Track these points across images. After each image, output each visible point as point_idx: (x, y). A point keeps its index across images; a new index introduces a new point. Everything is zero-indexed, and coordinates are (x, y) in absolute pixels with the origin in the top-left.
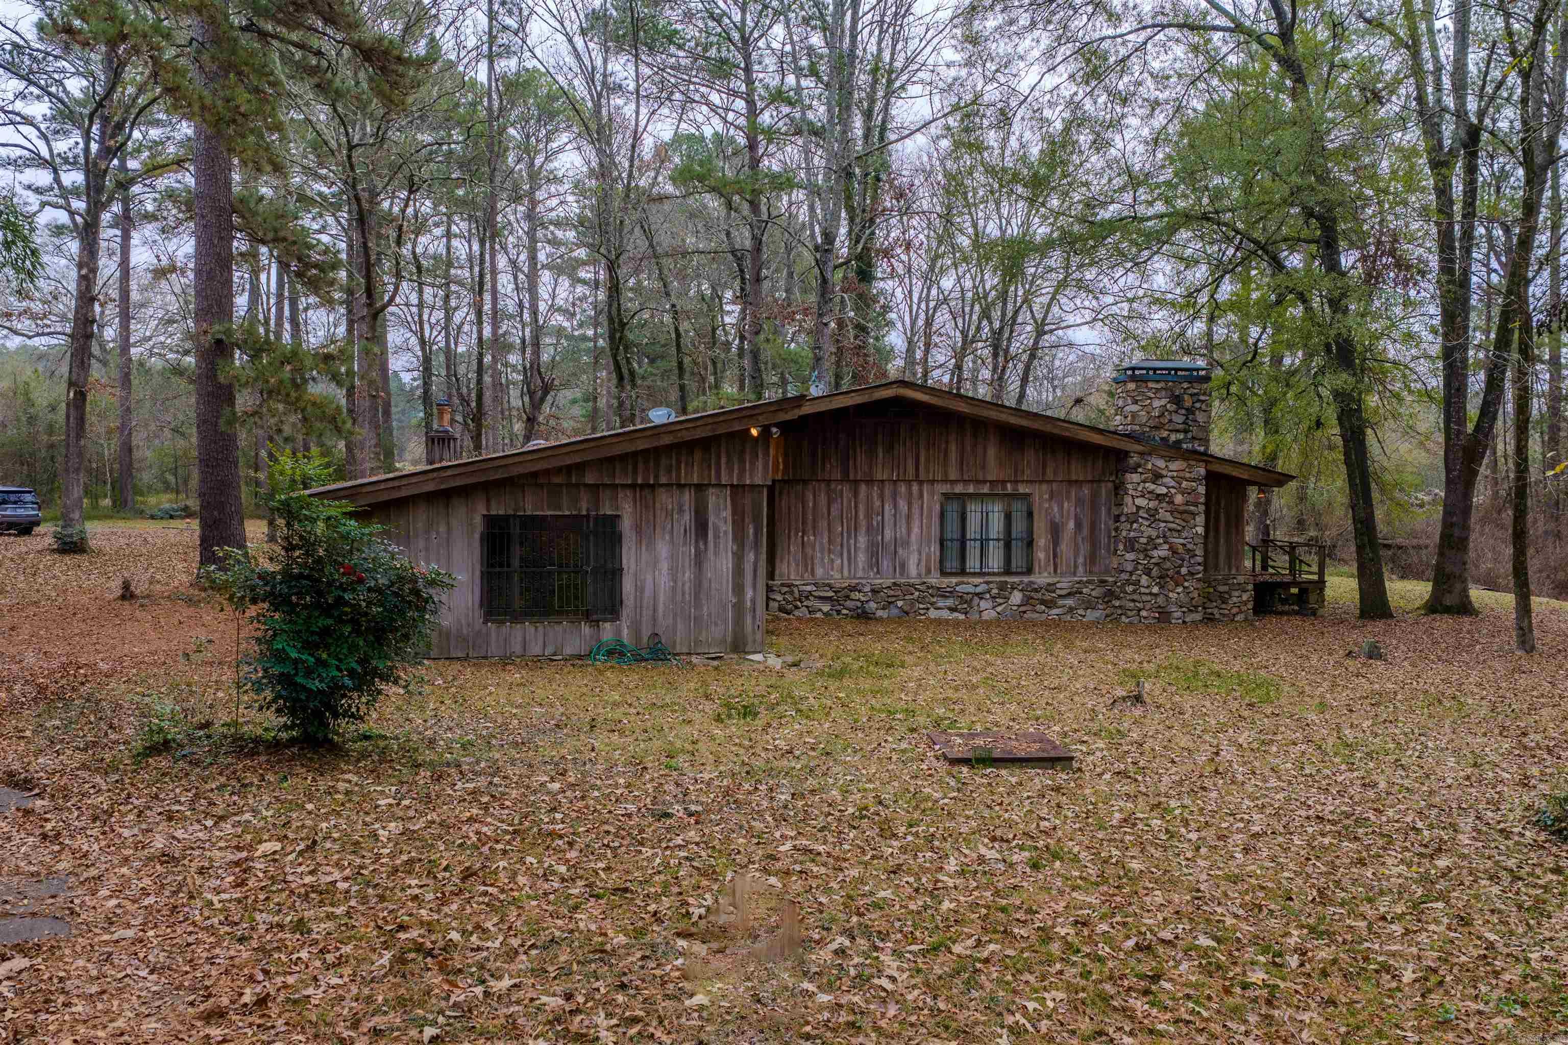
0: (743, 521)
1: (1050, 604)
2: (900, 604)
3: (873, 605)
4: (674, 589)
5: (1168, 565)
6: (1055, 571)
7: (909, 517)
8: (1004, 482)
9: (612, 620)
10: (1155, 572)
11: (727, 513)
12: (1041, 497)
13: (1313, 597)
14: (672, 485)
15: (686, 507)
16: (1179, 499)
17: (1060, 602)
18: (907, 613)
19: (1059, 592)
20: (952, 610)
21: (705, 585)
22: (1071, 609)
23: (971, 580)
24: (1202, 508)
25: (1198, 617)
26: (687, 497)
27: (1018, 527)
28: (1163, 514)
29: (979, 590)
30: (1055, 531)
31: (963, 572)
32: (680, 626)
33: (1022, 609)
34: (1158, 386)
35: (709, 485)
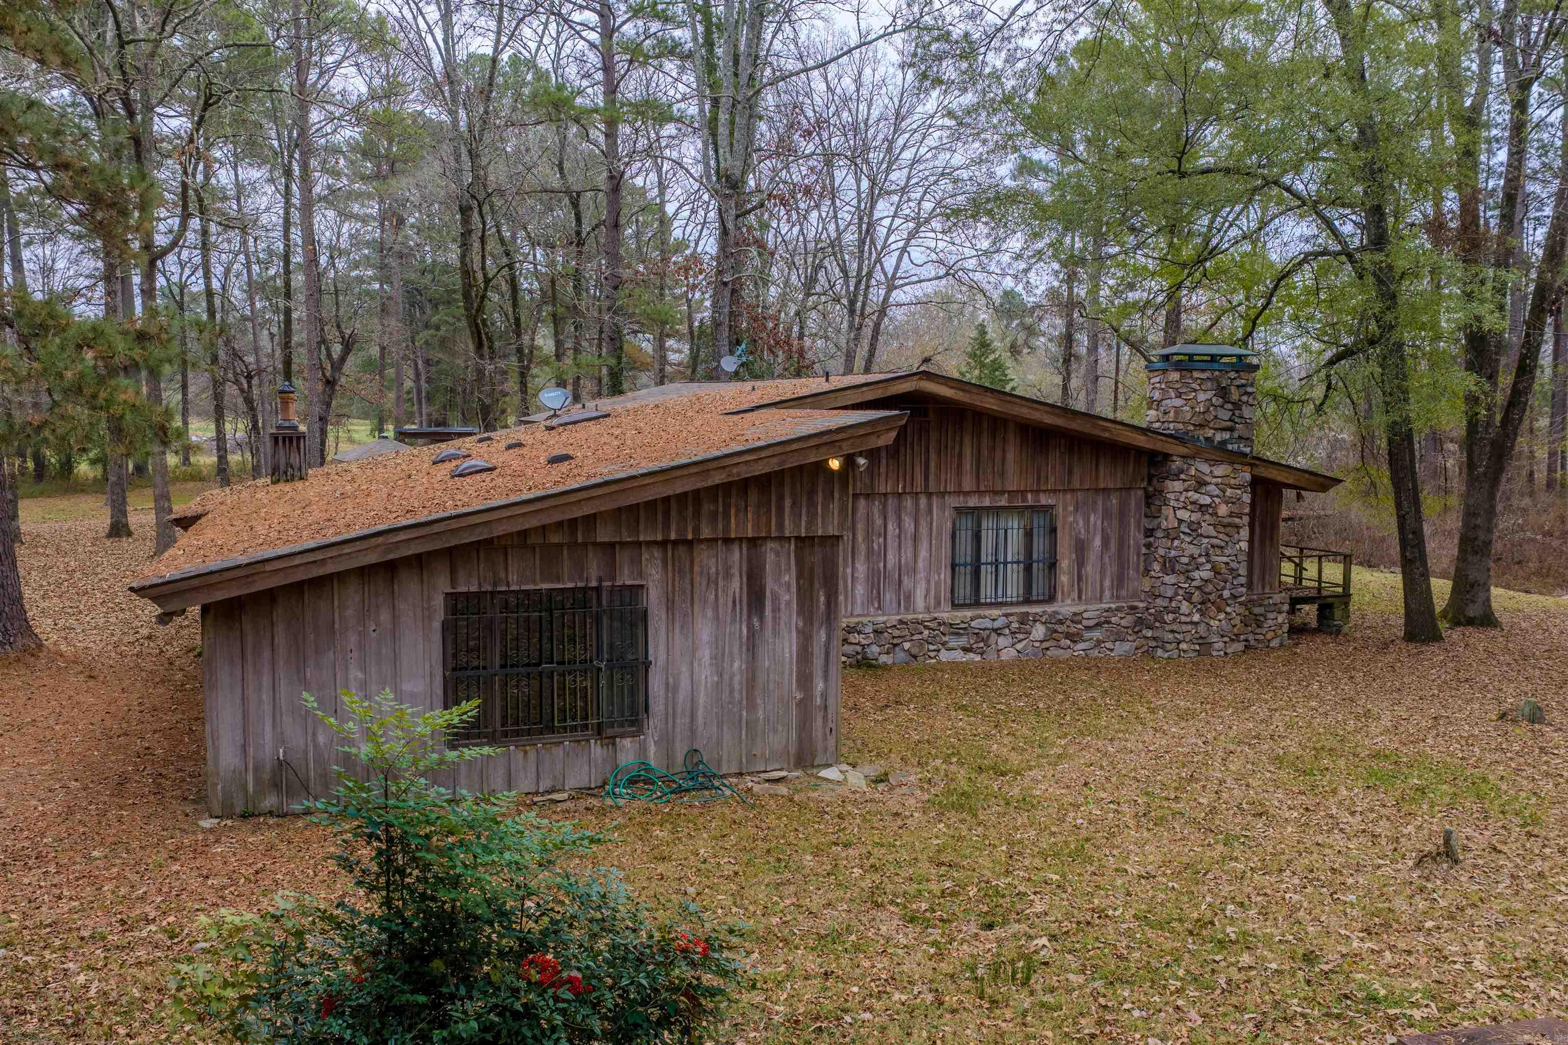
0: (812, 584)
1: (1074, 638)
2: (907, 645)
3: (875, 649)
4: (718, 685)
5: (1210, 588)
6: (1080, 598)
7: (915, 539)
8: (1023, 493)
9: (633, 735)
10: (1197, 597)
11: (790, 577)
12: (1065, 509)
13: (1338, 613)
14: (716, 540)
15: (735, 571)
16: (1223, 510)
17: (1087, 635)
18: (915, 657)
19: (1085, 622)
20: (966, 650)
21: (761, 678)
22: (1099, 642)
23: (987, 612)
24: (1246, 519)
25: (1240, 647)
26: (736, 555)
27: (1040, 545)
28: (1206, 529)
29: (997, 624)
30: (1081, 548)
31: (976, 603)
32: (727, 736)
33: (1045, 645)
34: (1204, 376)
35: (765, 538)
